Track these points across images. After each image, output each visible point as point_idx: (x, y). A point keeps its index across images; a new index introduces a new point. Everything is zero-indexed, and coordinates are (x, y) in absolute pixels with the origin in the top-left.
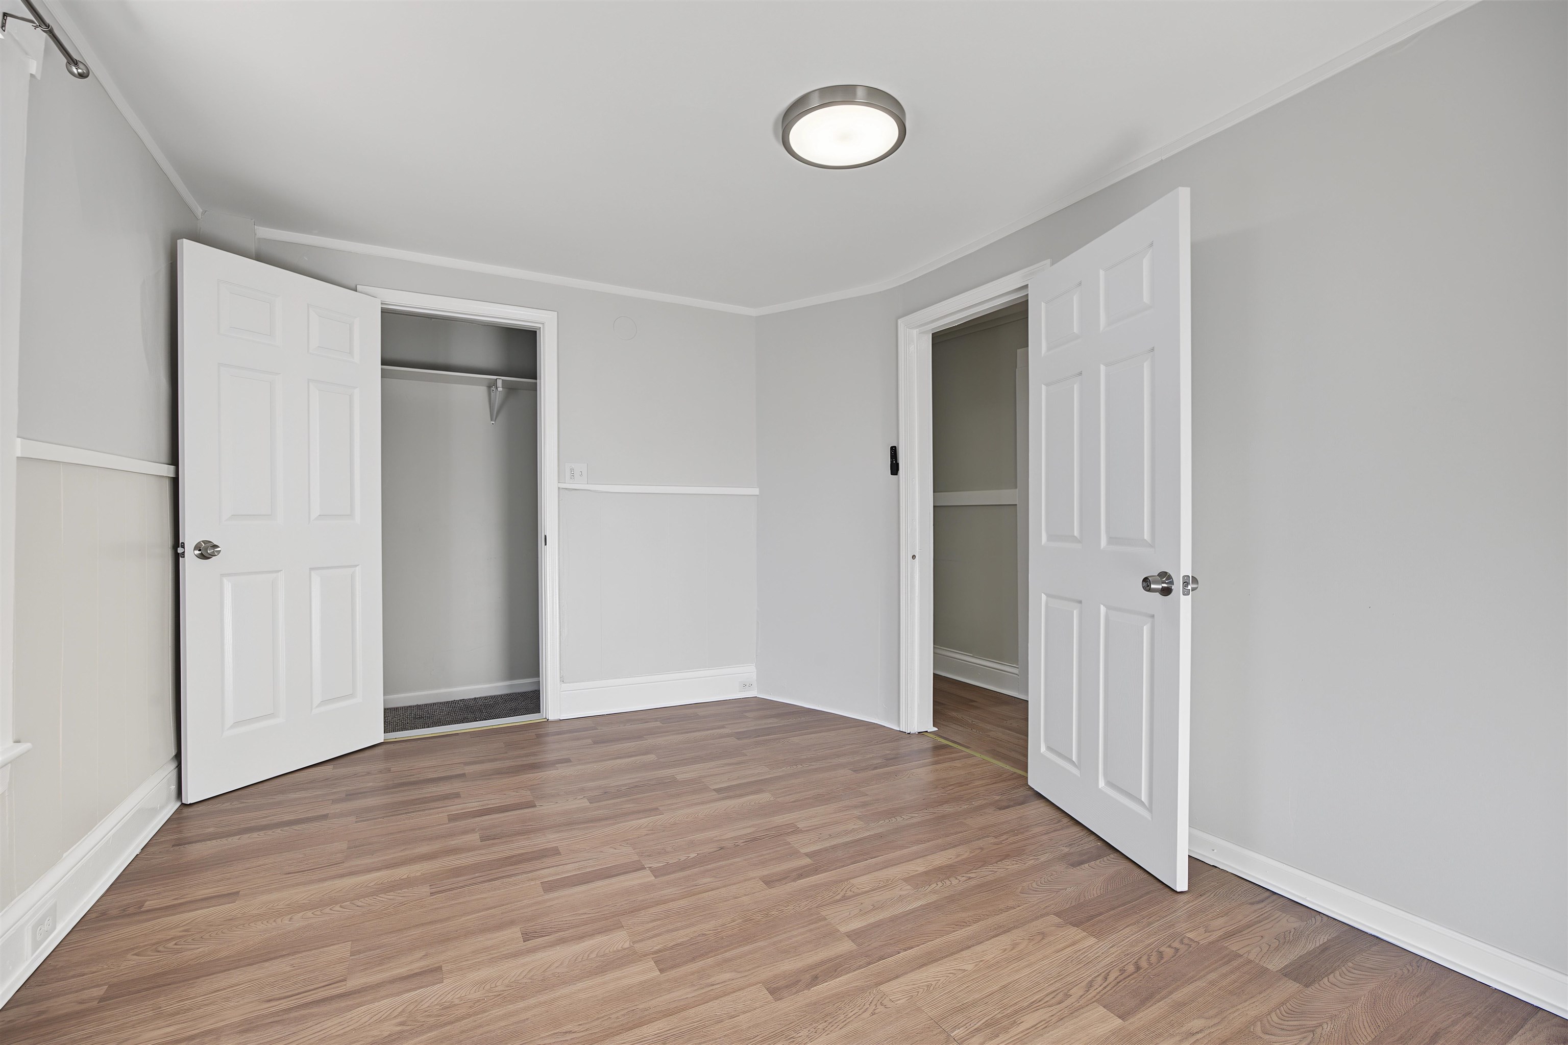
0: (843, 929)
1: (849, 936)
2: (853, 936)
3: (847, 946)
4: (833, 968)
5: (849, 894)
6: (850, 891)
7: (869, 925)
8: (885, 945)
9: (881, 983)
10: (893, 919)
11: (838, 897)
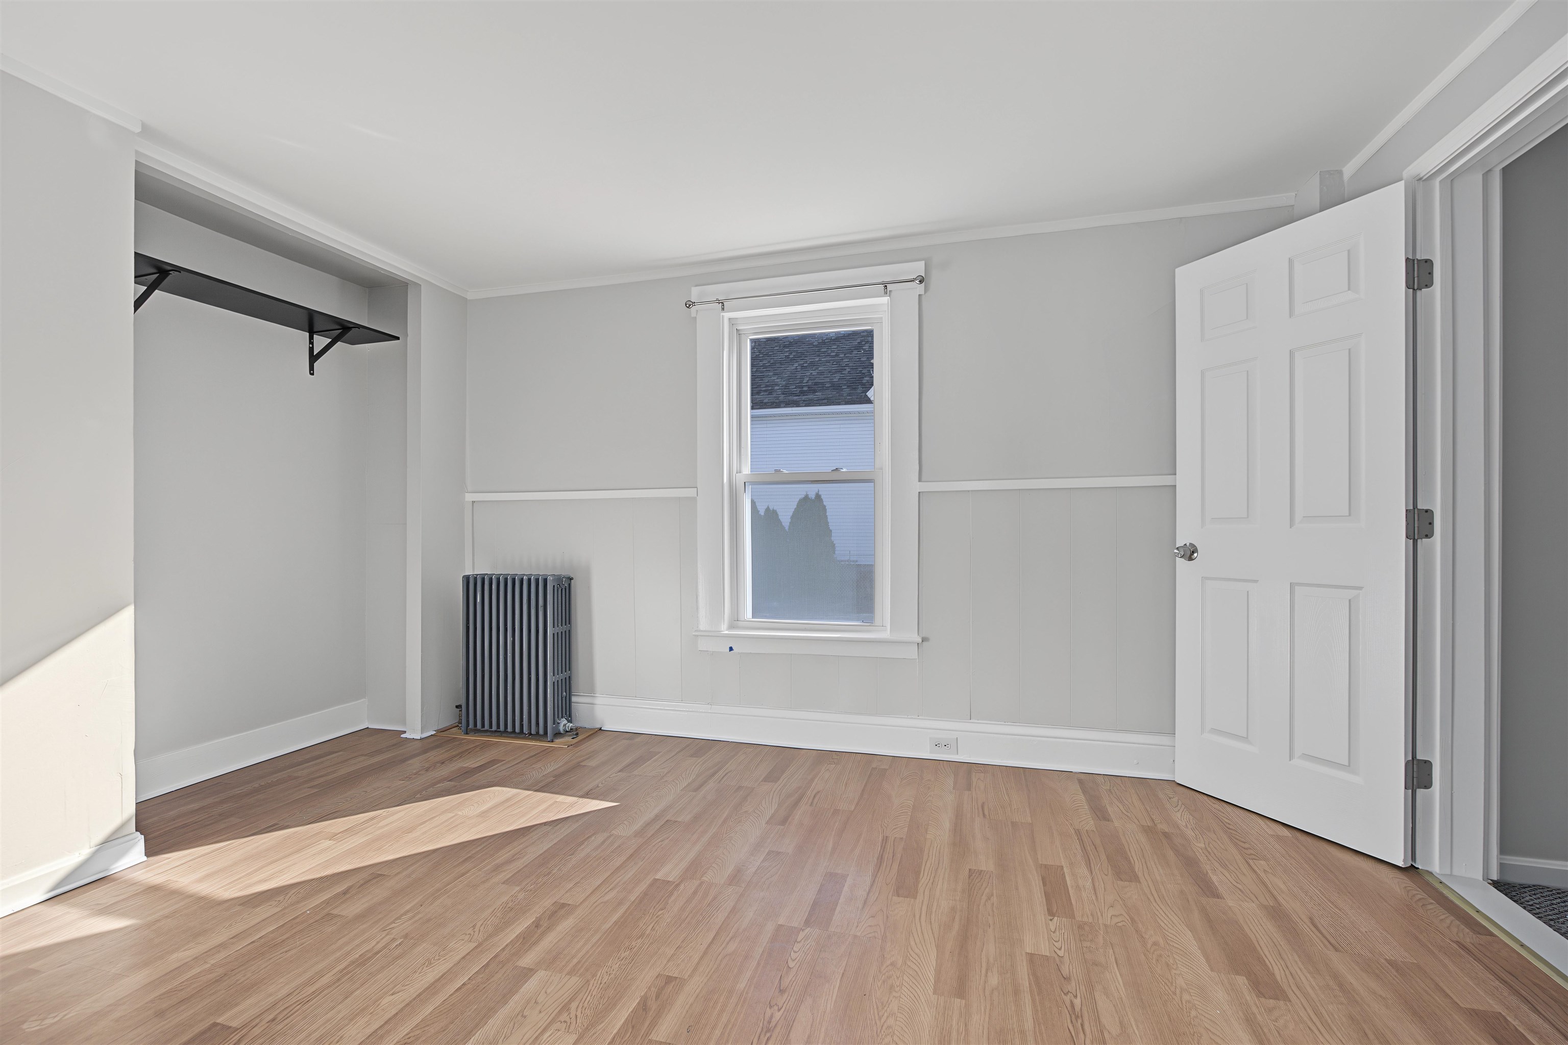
0: (541, 974)
1: (531, 970)
2: (528, 973)
3: (527, 961)
4: (527, 940)
5: (564, 1017)
6: (565, 1022)
7: (517, 992)
8: (488, 980)
9: (476, 947)
10: (490, 1012)
11: (574, 1005)
